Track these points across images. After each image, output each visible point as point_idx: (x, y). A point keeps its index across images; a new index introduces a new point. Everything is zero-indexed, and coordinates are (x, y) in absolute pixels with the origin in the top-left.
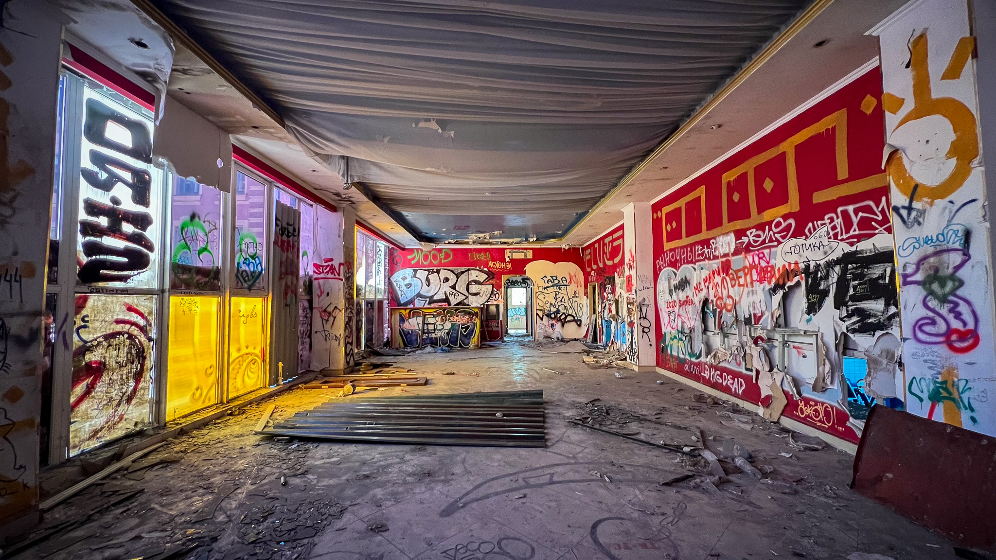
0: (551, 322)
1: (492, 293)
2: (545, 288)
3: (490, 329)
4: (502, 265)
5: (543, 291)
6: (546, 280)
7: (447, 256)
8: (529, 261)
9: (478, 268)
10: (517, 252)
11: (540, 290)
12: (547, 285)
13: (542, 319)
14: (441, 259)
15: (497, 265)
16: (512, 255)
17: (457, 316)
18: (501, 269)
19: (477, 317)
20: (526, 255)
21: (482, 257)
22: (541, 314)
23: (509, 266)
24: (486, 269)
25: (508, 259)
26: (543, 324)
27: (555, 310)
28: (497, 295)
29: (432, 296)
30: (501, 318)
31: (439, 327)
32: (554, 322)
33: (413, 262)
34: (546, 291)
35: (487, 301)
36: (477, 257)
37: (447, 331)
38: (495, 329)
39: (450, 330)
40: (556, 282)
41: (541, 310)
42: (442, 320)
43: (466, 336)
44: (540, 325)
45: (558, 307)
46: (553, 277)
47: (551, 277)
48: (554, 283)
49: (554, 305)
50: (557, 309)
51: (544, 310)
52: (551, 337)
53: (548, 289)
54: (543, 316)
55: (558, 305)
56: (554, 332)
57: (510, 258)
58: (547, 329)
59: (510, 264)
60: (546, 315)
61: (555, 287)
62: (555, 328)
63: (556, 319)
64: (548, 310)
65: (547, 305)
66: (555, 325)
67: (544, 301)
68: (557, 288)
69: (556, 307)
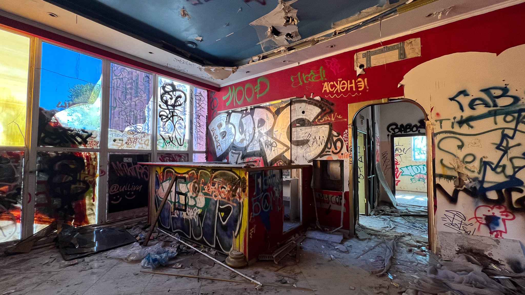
0: (484, 211)
1: (328, 140)
2: (461, 123)
3: (326, 206)
4: (348, 85)
5: (457, 129)
6: (465, 101)
7: (263, 86)
8: (415, 62)
9: (305, 98)
10: (382, 51)
11: (447, 126)
12: (468, 112)
13: (453, 199)
14: (256, 93)
15: (339, 87)
16: (369, 61)
17: (214, 185)
18: (346, 92)
19: (244, 191)
20: (402, 53)
21: (312, 77)
22: (449, 187)
23: (363, 84)
24: (318, 98)
25: (359, 71)
26: (458, 214)
27: (501, 179)
28: (339, 144)
30: (346, 188)
31: (191, 202)
32: (497, 212)
33: (227, 104)
34: (465, 129)
35: (320, 155)
36: (303, 79)
39: (203, 209)
40: (504, 102)
41: (449, 178)
42: (195, 190)
44: (447, 213)
45: (515, 173)
46: (493, 91)
47: (482, 91)
48: (495, 105)
49: (497, 166)
50: (507, 177)
51: (460, 179)
52: (486, 253)
53: (472, 123)
54: (456, 192)
55: (514, 168)
56: (498, 242)
57: (365, 67)
58: (469, 228)
59: (366, 79)
60: (466, 191)
61: (500, 118)
62: (501, 227)
63: (506, 204)
64: (475, 179)
65: (469, 166)
66: (500, 221)
67: (461, 154)
68: (509, 118)
69: (503, 171)
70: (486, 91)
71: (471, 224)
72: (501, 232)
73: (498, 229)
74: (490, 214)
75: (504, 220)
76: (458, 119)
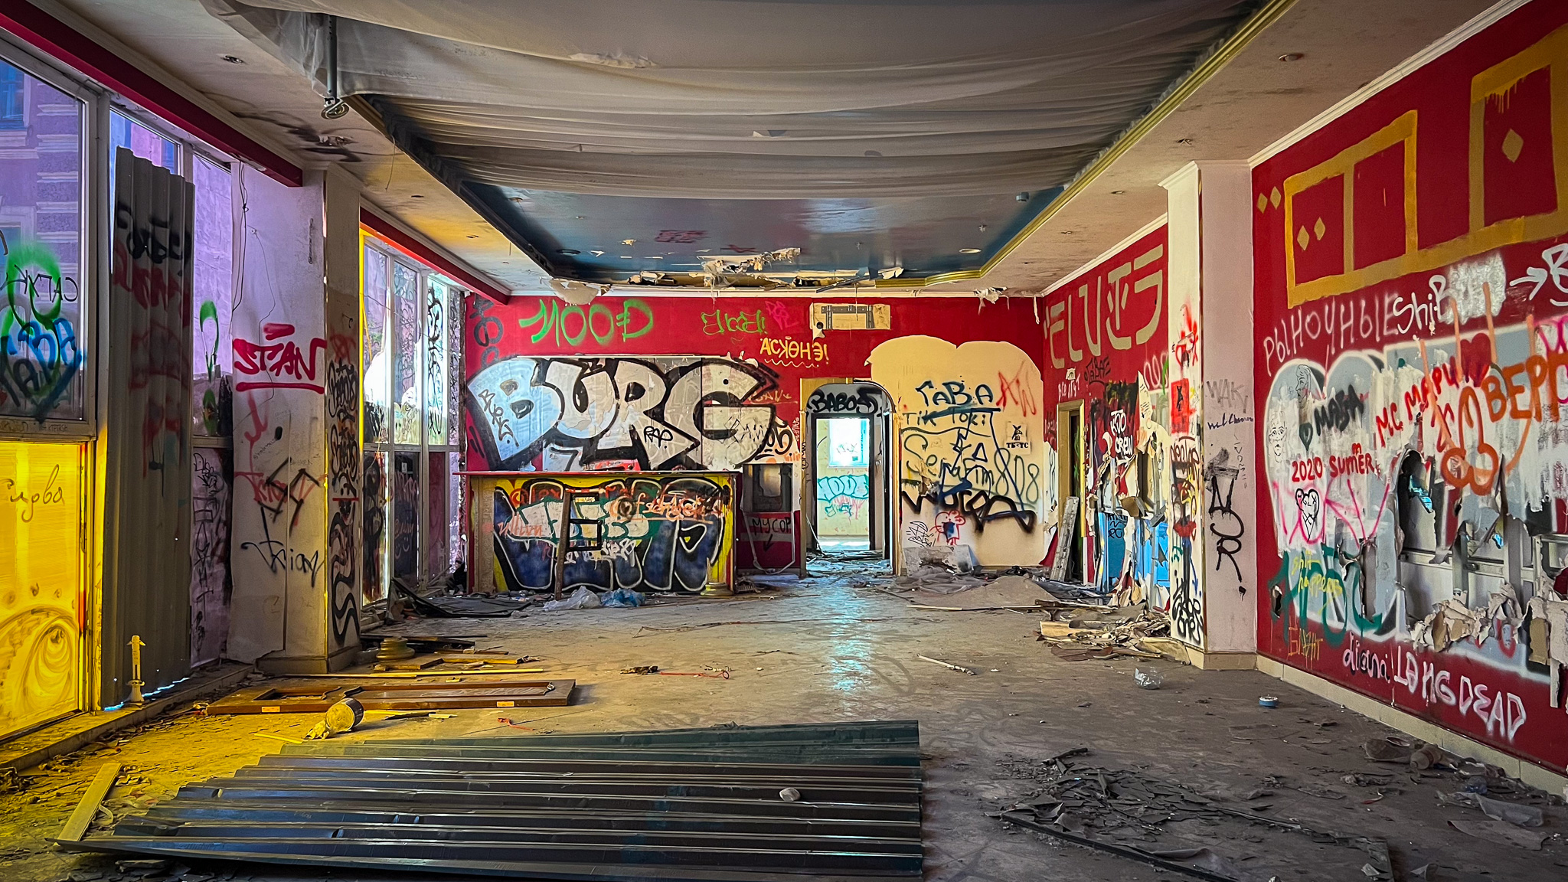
0: (944, 518)
1: (769, 431)
2: (926, 419)
3: (765, 538)
4: (800, 350)
5: (922, 426)
6: (930, 393)
7: (638, 321)
8: (882, 336)
9: (728, 358)
10: (846, 311)
11: (913, 423)
12: (932, 408)
13: (917, 509)
14: (619, 330)
15: (787, 350)
16: (829, 319)
17: (668, 499)
18: (797, 360)
19: (726, 502)
20: (870, 321)
21: (743, 323)
22: (913, 493)
23: (822, 352)
24: (752, 361)
25: (817, 333)
26: (922, 525)
27: (956, 482)
28: (785, 439)
29: (593, 441)
30: (796, 506)
31: (615, 532)
32: (952, 518)
33: (535, 339)
34: (929, 426)
35: (756, 456)
36: (726, 323)
37: (636, 543)
38: (778, 537)
39: (645, 539)
40: (960, 399)
41: (914, 483)
42: (623, 510)
43: (692, 558)
44: (912, 526)
45: (967, 474)
46: (952, 386)
47: (944, 384)
48: (954, 403)
49: (954, 468)
50: (961, 479)
51: (923, 484)
52: (943, 561)
53: (934, 420)
54: (920, 499)
55: (966, 469)
56: (952, 548)
57: (824, 328)
58: (931, 540)
59: (825, 346)
60: (928, 497)
61: (957, 416)
62: (955, 535)
63: (959, 509)
64: (936, 483)
65: (932, 468)
66: (955, 527)
67: (925, 455)
68: (964, 417)
69: (958, 473)
70: (946, 385)
71: (932, 535)
72: (955, 538)
73: (953, 536)
74: (947, 521)
75: (957, 525)
76: (923, 414)
